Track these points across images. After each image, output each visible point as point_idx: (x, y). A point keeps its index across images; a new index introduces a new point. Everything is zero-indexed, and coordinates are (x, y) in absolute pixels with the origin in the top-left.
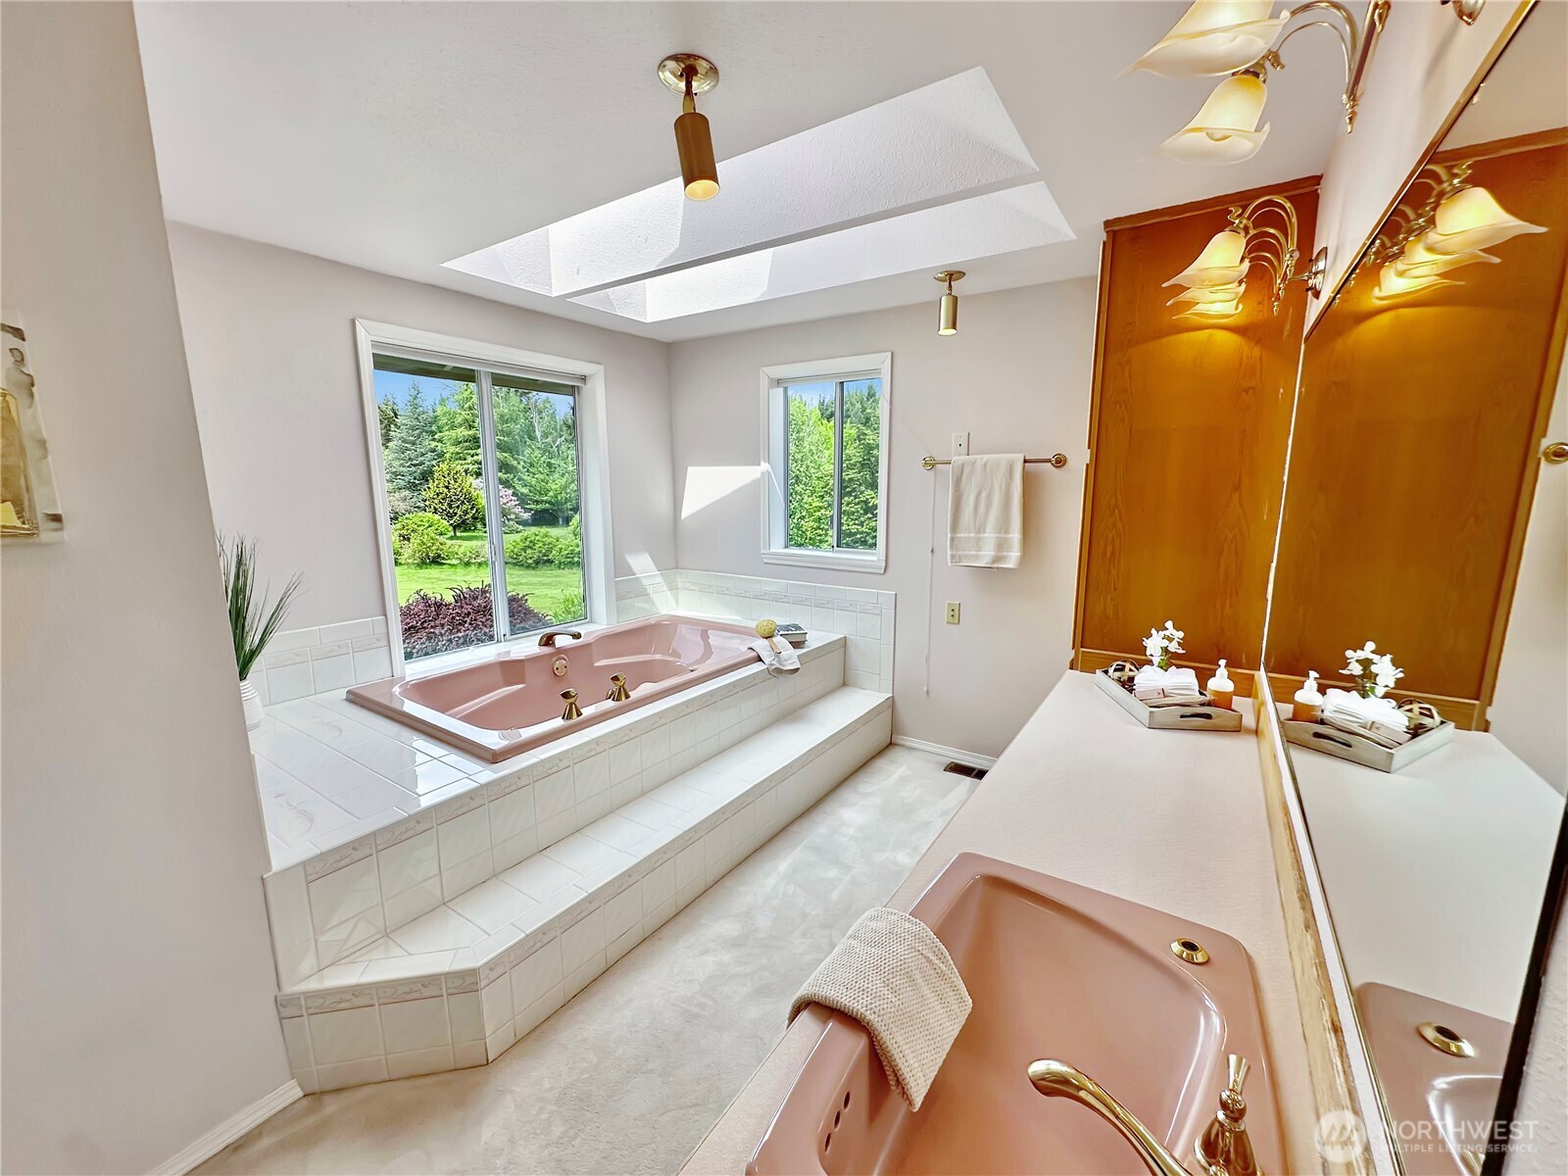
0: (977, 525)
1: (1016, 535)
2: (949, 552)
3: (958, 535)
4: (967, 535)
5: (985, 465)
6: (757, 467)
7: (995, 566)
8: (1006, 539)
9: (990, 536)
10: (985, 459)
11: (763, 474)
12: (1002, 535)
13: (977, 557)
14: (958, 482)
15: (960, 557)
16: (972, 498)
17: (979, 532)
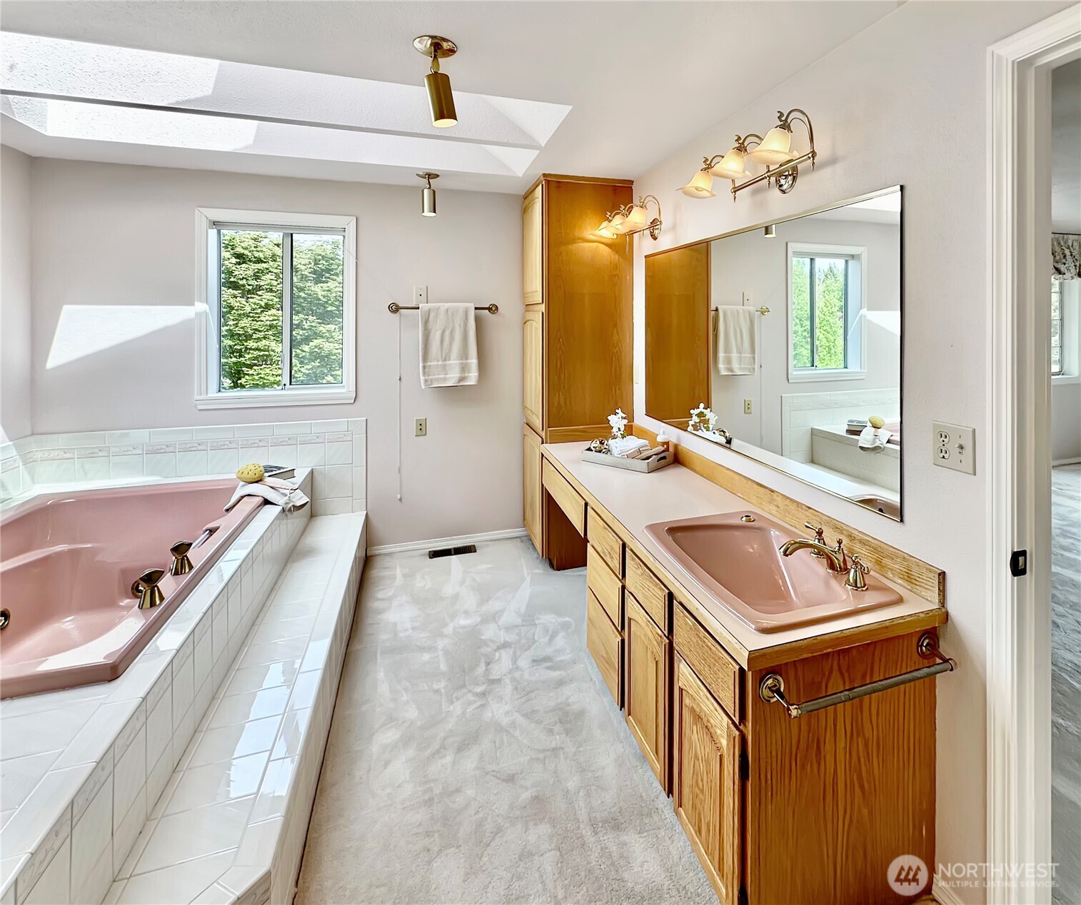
0: (444, 355)
1: (473, 361)
2: (422, 378)
3: (428, 364)
4: (436, 363)
5: (447, 310)
6: (192, 307)
7: (461, 384)
8: (466, 364)
9: (454, 362)
10: (446, 308)
11: (197, 314)
12: (464, 361)
13: (445, 379)
14: (426, 323)
15: (431, 380)
16: (438, 335)
17: (445, 360)
